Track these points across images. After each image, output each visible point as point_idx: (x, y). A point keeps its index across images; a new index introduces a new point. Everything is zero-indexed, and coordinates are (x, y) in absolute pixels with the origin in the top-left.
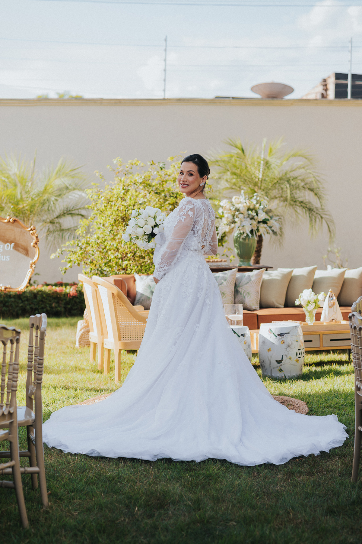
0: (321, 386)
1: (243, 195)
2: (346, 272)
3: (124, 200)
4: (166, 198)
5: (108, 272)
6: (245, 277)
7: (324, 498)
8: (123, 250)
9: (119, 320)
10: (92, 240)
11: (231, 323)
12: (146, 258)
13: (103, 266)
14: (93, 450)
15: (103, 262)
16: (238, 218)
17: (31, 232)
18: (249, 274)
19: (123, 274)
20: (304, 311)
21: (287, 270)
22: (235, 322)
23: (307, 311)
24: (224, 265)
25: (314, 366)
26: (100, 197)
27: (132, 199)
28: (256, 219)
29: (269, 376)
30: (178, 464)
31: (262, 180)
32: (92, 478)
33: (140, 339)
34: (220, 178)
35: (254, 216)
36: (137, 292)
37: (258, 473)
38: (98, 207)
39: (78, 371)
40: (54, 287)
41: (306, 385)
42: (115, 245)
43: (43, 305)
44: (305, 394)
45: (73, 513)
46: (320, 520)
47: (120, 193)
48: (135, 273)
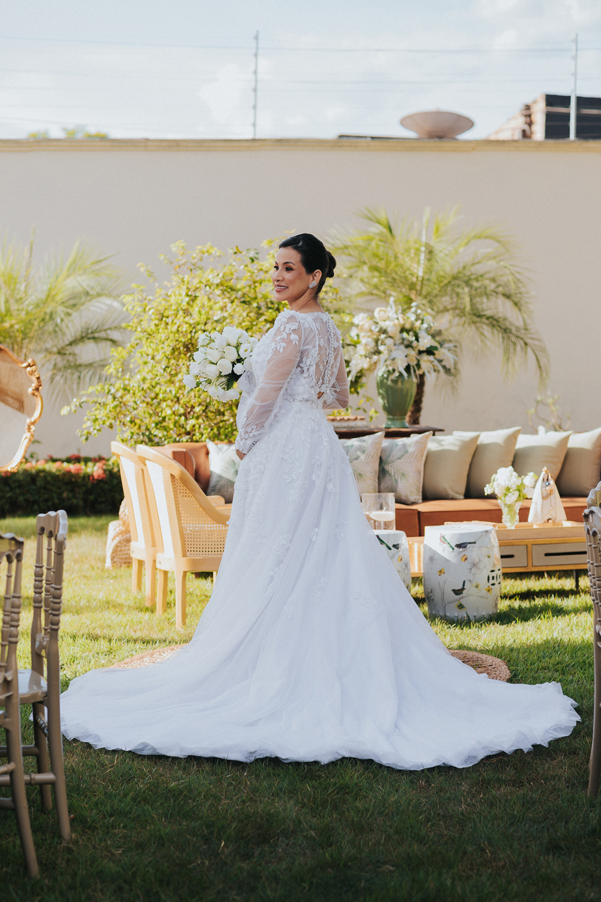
0: (530, 633)
1: (393, 306)
2: (571, 438)
3: (187, 315)
4: (261, 312)
5: (160, 438)
6: (398, 447)
7: (543, 825)
8: (187, 400)
9: (182, 522)
10: (134, 384)
11: (375, 525)
12: (226, 413)
13: (153, 428)
14: (142, 743)
15: (151, 421)
16: (385, 345)
17: (29, 369)
18: (405, 442)
19: (187, 441)
20: (500, 505)
21: (470, 435)
22: (382, 523)
23: (505, 505)
24: (360, 425)
25: (517, 599)
26: (147, 309)
27: (203, 312)
28: (416, 347)
29: (441, 616)
30: (290, 767)
31: (423, 279)
32: (144, 792)
33: (219, 553)
34: (351, 276)
35: (412, 342)
36: (211, 472)
37: (427, 781)
38: (143, 327)
39: (112, 609)
40: (65, 465)
41: (504, 632)
42: (174, 393)
43: (46, 496)
44: (503, 647)
45: (113, 851)
46: (537, 862)
47: (182, 301)
48: (208, 440)
